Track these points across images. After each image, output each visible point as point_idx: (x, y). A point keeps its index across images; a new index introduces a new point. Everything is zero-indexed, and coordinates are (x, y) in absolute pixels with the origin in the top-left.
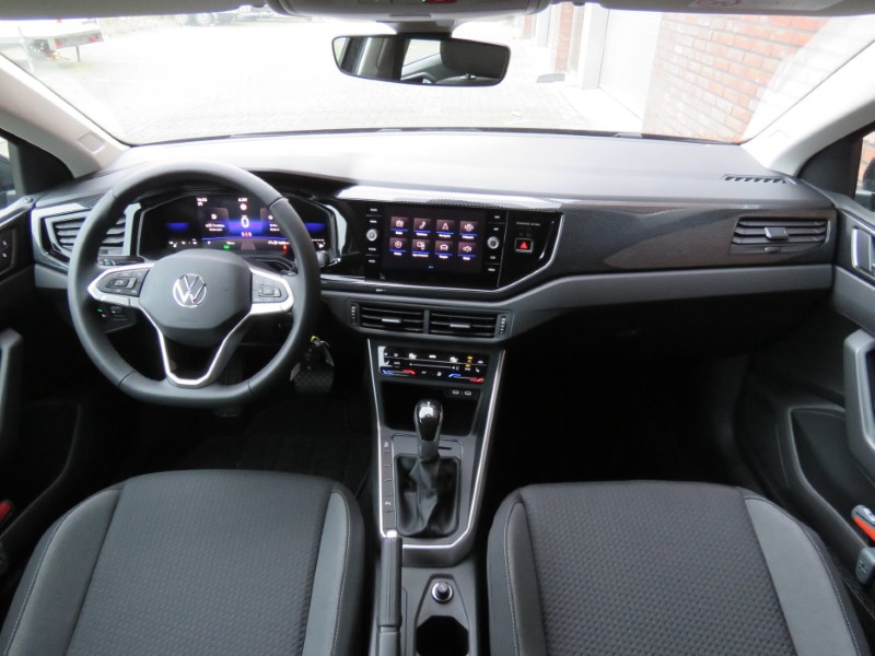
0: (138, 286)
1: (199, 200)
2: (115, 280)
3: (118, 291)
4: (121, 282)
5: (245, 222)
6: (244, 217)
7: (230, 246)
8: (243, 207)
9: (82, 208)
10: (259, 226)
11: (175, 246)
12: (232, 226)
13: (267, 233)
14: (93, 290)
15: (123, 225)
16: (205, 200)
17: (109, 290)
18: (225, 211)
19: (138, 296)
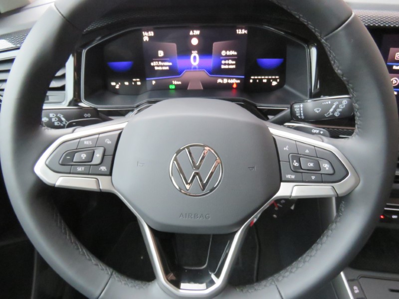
0: (108, 159)
1: (145, 34)
2: (72, 154)
3: (80, 169)
4: (84, 156)
5: (195, 59)
6: (195, 53)
7: (176, 86)
8: (195, 42)
9: (10, 45)
10: (210, 62)
11: (117, 87)
12: (180, 63)
13: (218, 71)
14: (43, 170)
15: (63, 77)
16: (151, 34)
17: (67, 168)
18: (173, 46)
19: (110, 174)
